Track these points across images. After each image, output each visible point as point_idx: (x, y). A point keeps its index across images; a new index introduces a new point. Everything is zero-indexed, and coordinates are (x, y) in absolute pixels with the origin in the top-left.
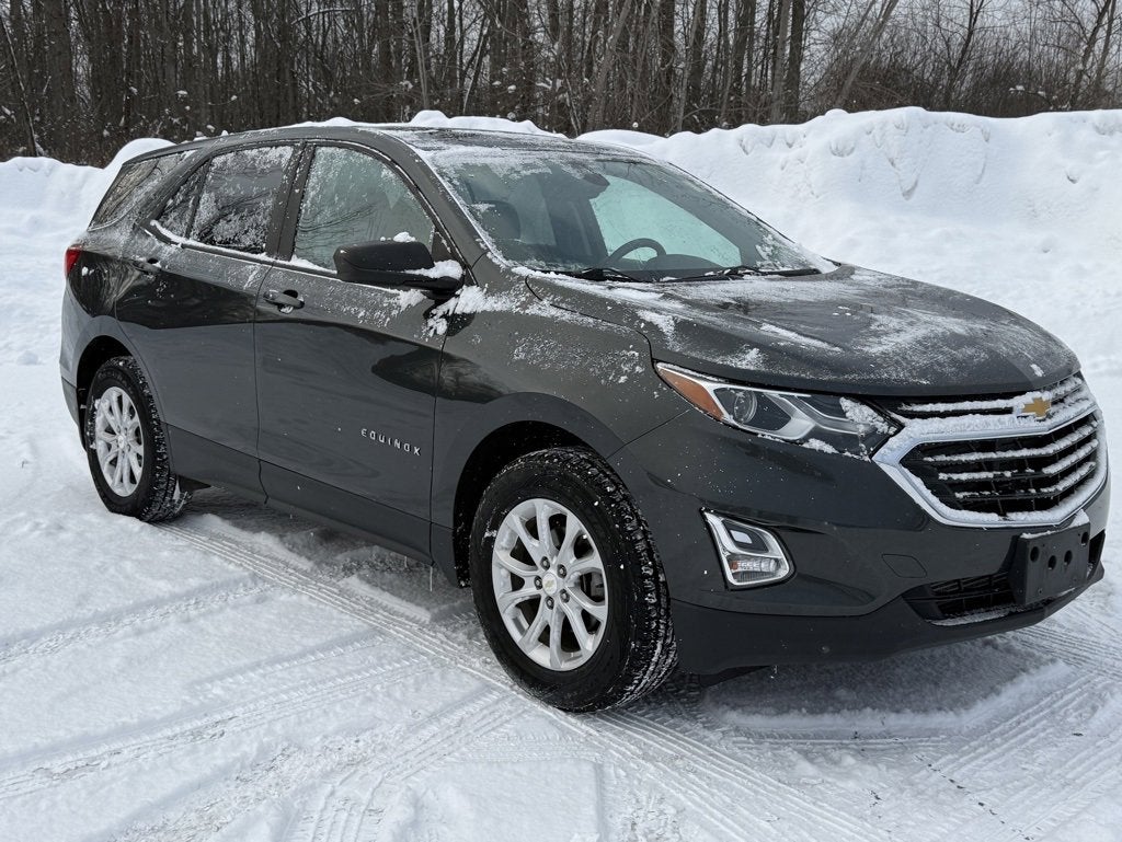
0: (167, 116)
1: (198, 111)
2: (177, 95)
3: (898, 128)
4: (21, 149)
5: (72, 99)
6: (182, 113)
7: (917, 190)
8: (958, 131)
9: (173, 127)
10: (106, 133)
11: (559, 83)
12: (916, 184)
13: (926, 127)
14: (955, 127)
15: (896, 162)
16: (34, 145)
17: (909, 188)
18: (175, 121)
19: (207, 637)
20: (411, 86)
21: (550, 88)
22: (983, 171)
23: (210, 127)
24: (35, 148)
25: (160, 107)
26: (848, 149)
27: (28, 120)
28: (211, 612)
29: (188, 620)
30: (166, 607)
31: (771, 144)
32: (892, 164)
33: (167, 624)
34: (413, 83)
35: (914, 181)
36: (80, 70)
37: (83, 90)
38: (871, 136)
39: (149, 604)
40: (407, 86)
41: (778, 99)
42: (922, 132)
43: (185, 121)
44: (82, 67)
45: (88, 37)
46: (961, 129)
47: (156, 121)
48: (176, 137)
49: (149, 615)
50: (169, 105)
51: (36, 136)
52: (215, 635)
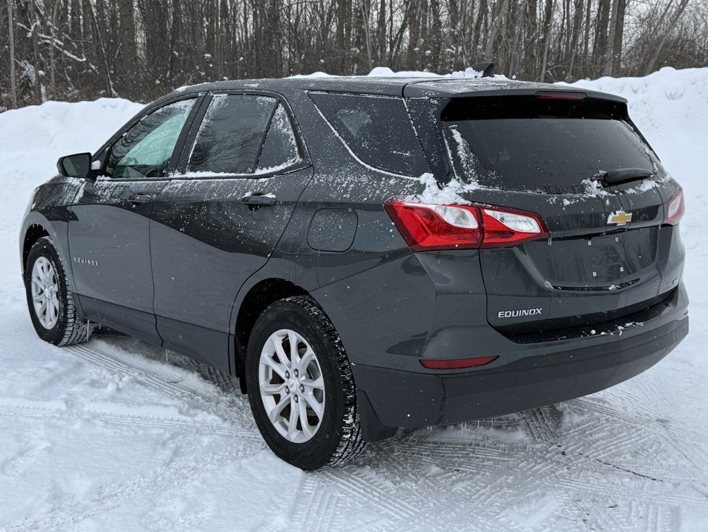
0: (197, 71)
2: (204, 57)
4: (102, 92)
5: (136, 58)
6: (206, 69)
10: (158, 82)
11: (460, 49)
16: (110, 89)
18: (203, 74)
20: (358, 51)
21: (454, 52)
24: (111, 91)
25: (192, 65)
26: (679, 94)
27: (107, 73)
31: (622, 91)
34: (359, 49)
36: (139, 40)
37: (141, 53)
38: (695, 85)
40: (356, 51)
44: (140, 38)
45: (145, 19)
50: (199, 63)
51: (111, 83)
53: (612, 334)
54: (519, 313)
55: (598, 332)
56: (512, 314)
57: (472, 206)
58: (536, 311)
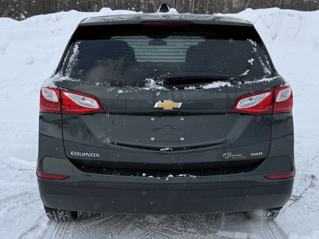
0: (9, 8)
1: (21, 6)
3: (270, 15)
6: (15, 7)
7: (277, 37)
8: (291, 16)
9: (12, 12)
12: (277, 35)
13: (280, 15)
14: (290, 15)
15: (270, 27)
17: (274, 36)
18: (13, 10)
19: (34, 211)
22: (299, 30)
23: (25, 12)
25: (7, 5)
28: (35, 201)
29: (26, 204)
30: (18, 199)
32: (269, 28)
33: (19, 206)
35: (276, 34)
38: (261, 18)
39: (12, 197)
41: (226, 3)
42: (278, 17)
43: (16, 10)
46: (292, 15)
47: (6, 10)
48: (13, 16)
49: (11, 202)
50: (10, 4)
52: (37, 210)
53: (159, 178)
54: (84, 154)
55: (147, 176)
56: (79, 154)
57: (57, 89)
58: (96, 155)
